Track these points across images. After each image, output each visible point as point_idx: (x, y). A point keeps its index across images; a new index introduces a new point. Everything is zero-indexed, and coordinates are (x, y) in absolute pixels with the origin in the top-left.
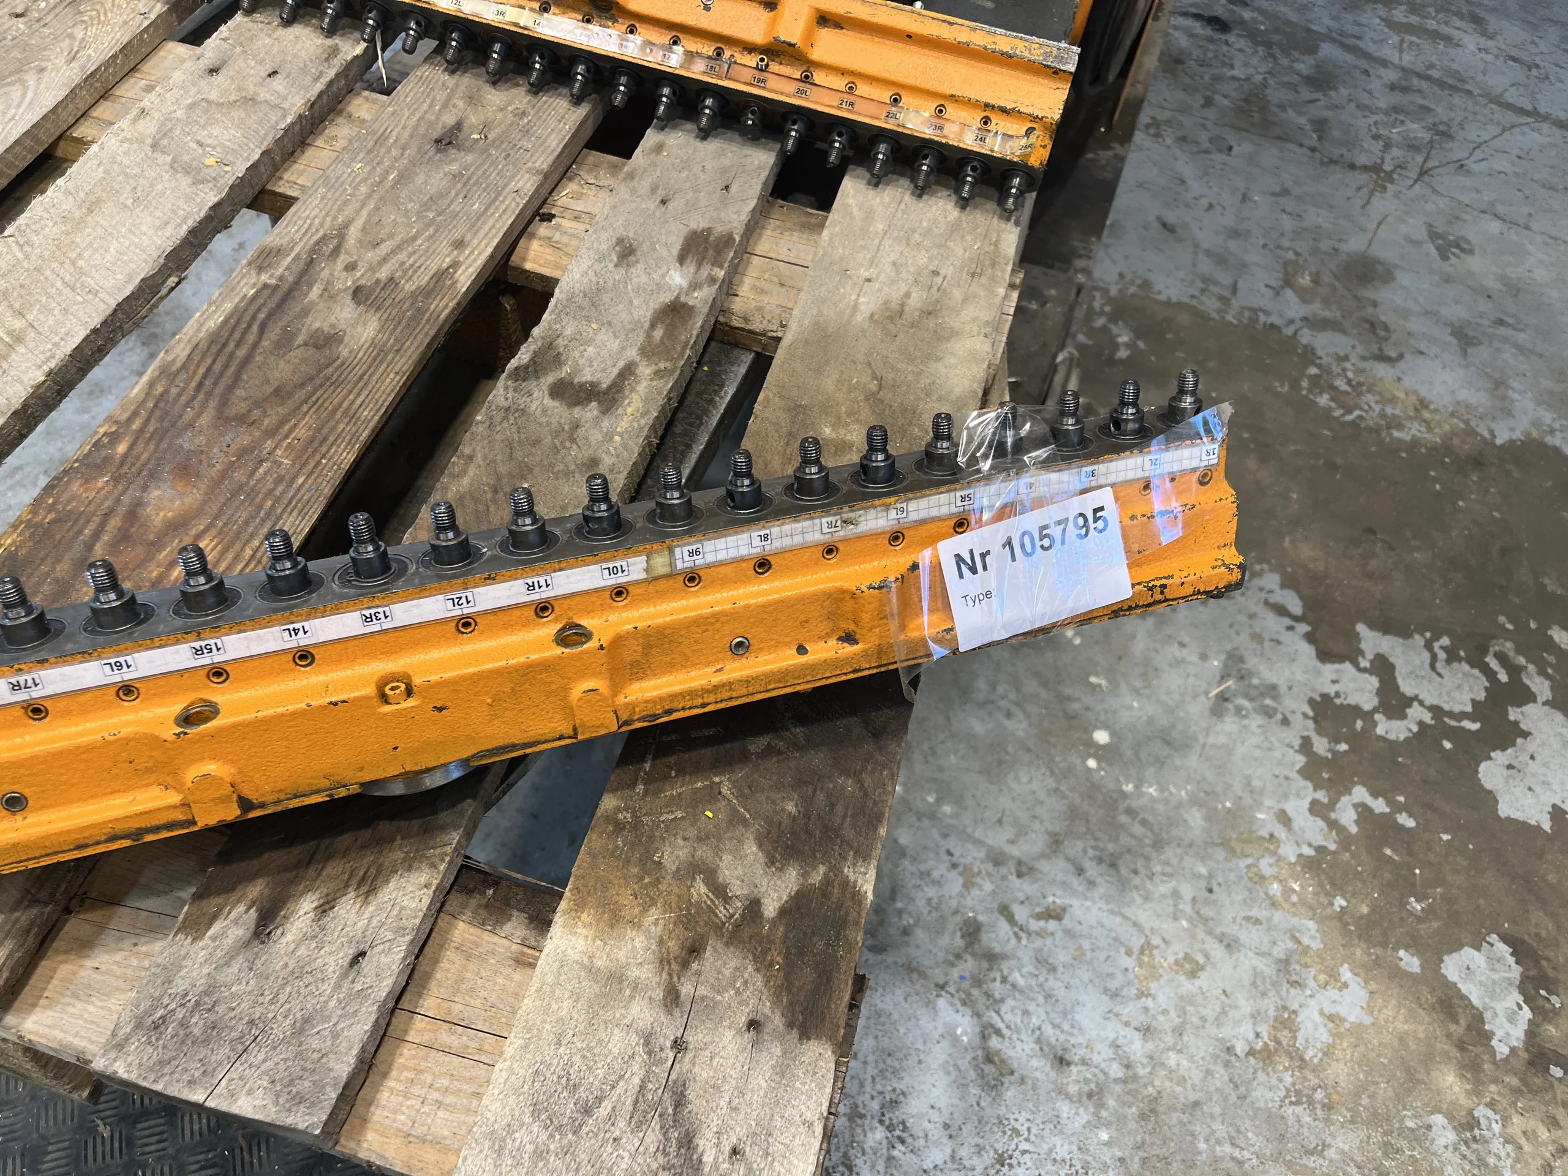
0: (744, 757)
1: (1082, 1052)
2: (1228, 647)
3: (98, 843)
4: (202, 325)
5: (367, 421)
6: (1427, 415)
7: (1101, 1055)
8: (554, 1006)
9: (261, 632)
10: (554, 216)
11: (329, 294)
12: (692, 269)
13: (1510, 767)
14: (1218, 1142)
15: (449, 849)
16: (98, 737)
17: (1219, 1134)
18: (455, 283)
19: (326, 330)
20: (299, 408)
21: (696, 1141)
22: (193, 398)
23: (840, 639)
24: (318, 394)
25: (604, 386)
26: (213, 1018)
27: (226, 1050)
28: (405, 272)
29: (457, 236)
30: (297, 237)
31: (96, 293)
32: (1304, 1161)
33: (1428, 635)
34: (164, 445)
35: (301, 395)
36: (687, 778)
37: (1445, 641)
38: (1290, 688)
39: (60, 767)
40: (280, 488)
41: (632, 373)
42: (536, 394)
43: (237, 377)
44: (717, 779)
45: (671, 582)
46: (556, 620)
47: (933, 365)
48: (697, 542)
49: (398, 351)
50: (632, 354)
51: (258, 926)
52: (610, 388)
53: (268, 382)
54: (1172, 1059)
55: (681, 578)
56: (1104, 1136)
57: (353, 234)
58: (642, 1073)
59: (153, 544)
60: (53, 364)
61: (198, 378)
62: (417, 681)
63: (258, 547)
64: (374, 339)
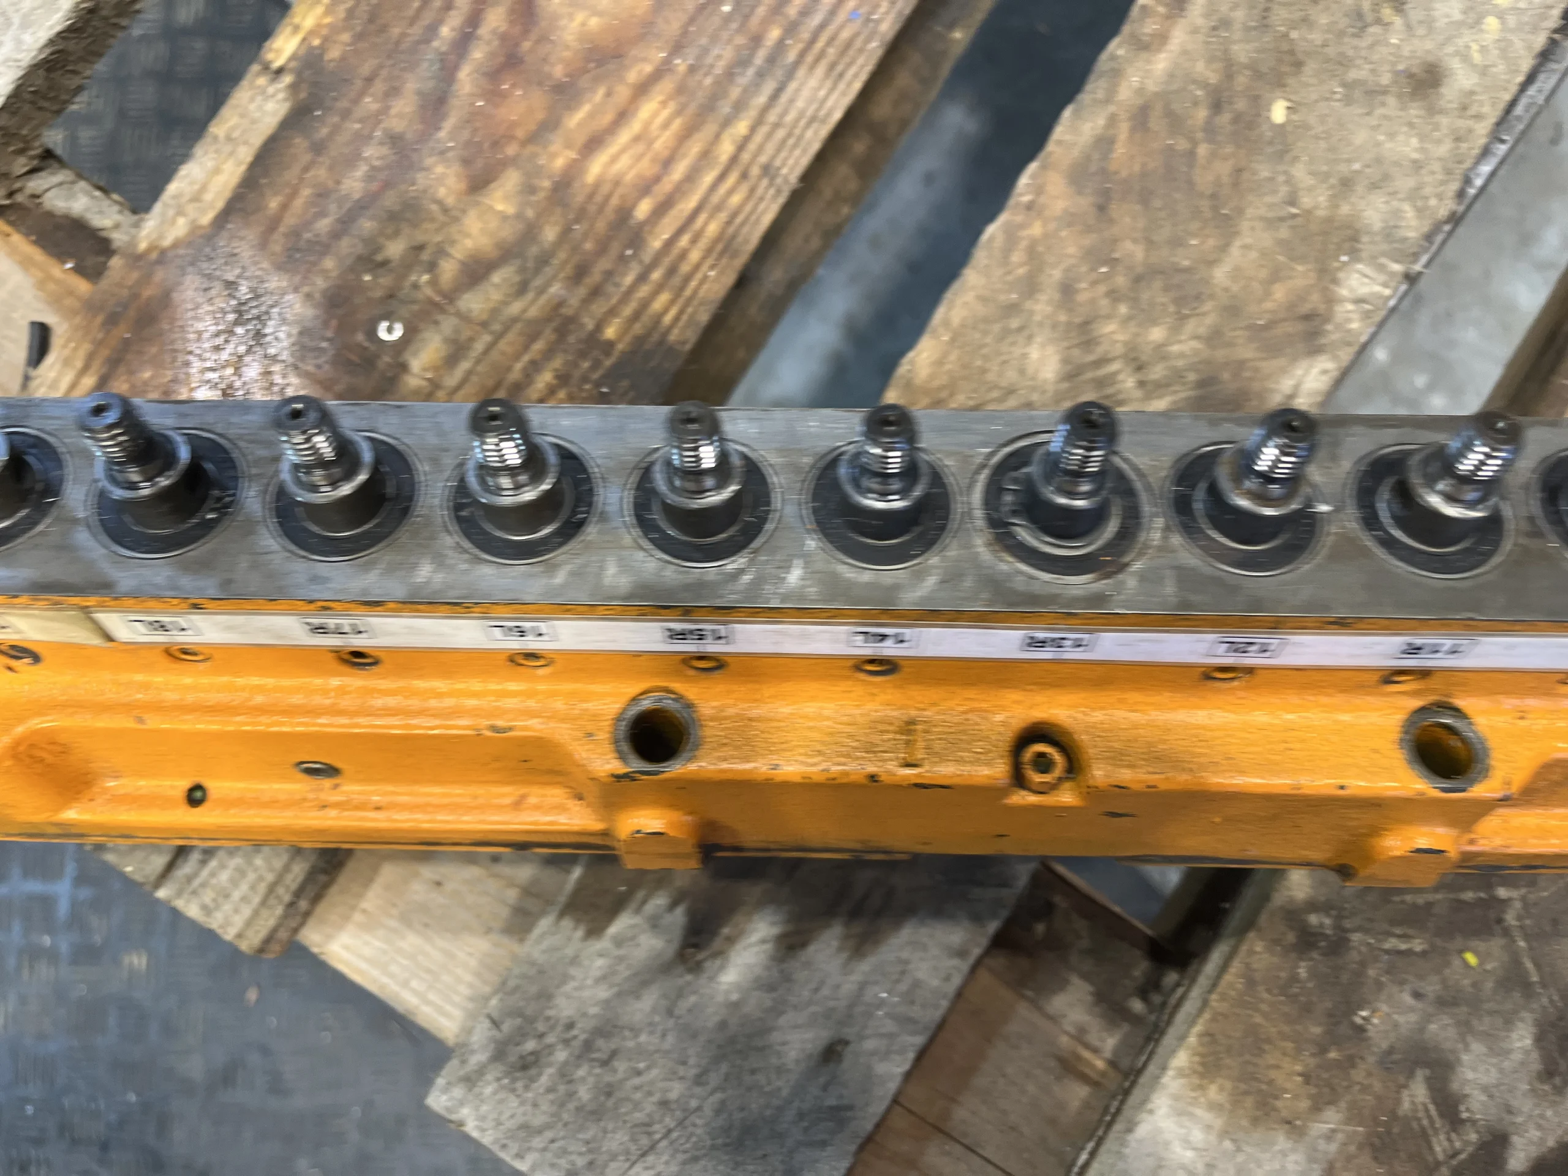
9: (813, 628)
27: (623, 1137)
44: (1502, 893)
46: (1420, 692)
51: (685, 944)
63: (747, 139)
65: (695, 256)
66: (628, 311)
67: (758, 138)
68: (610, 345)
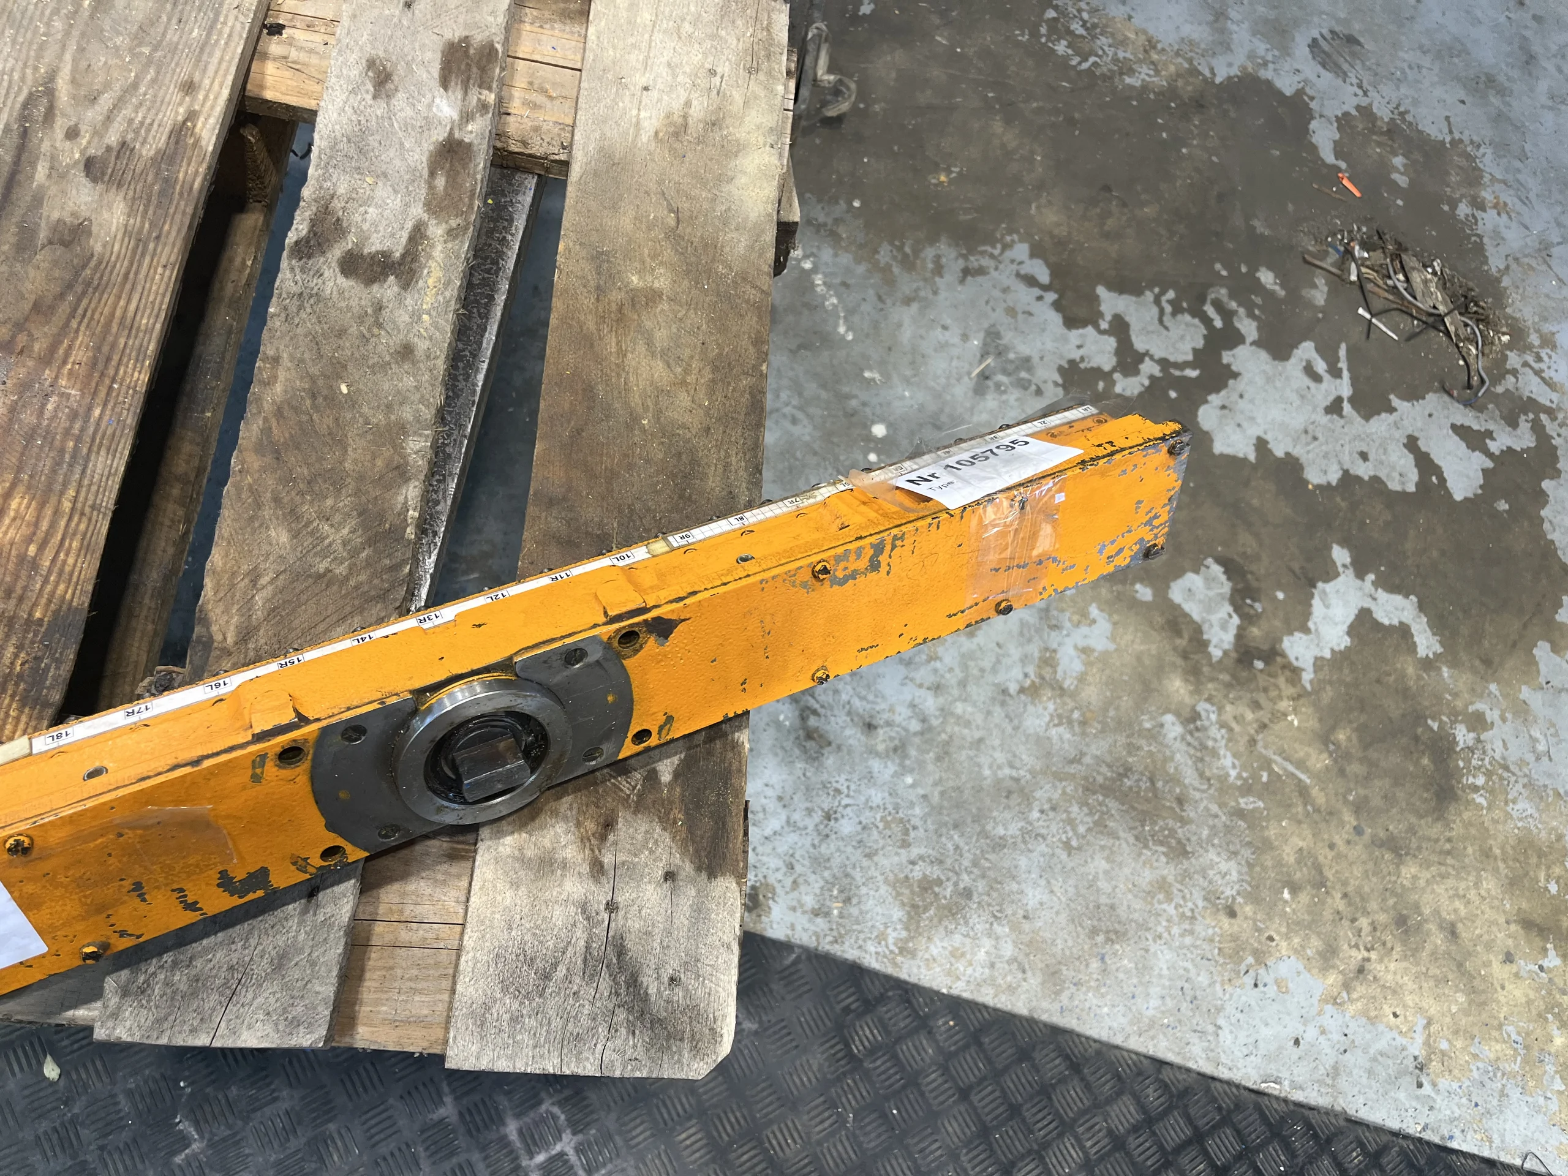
1: (886, 716)
2: (986, 325)
5: (149, 331)
6: (1155, 56)
7: (902, 714)
8: (499, 898)
10: (283, 27)
11: (58, 173)
12: (459, 95)
13: (1223, 407)
14: (1000, 767)
17: (999, 761)
18: (197, 141)
19: (68, 220)
20: (67, 324)
21: (640, 979)
24: (85, 302)
25: (398, 255)
26: (194, 972)
27: (215, 997)
28: (137, 132)
29: (184, 76)
32: (1067, 769)
33: (1157, 290)
35: (64, 308)
37: (1171, 294)
38: (1042, 358)
40: (77, 426)
41: (424, 236)
42: (326, 274)
47: (726, 188)
49: (158, 238)
52: (403, 256)
53: (23, 297)
54: (959, 708)
56: (909, 780)
57: (63, 86)
58: (585, 935)
63: (76, 497)
64: (126, 226)
65: (71, 561)
66: (43, 601)
67: (83, 494)
68: (41, 620)
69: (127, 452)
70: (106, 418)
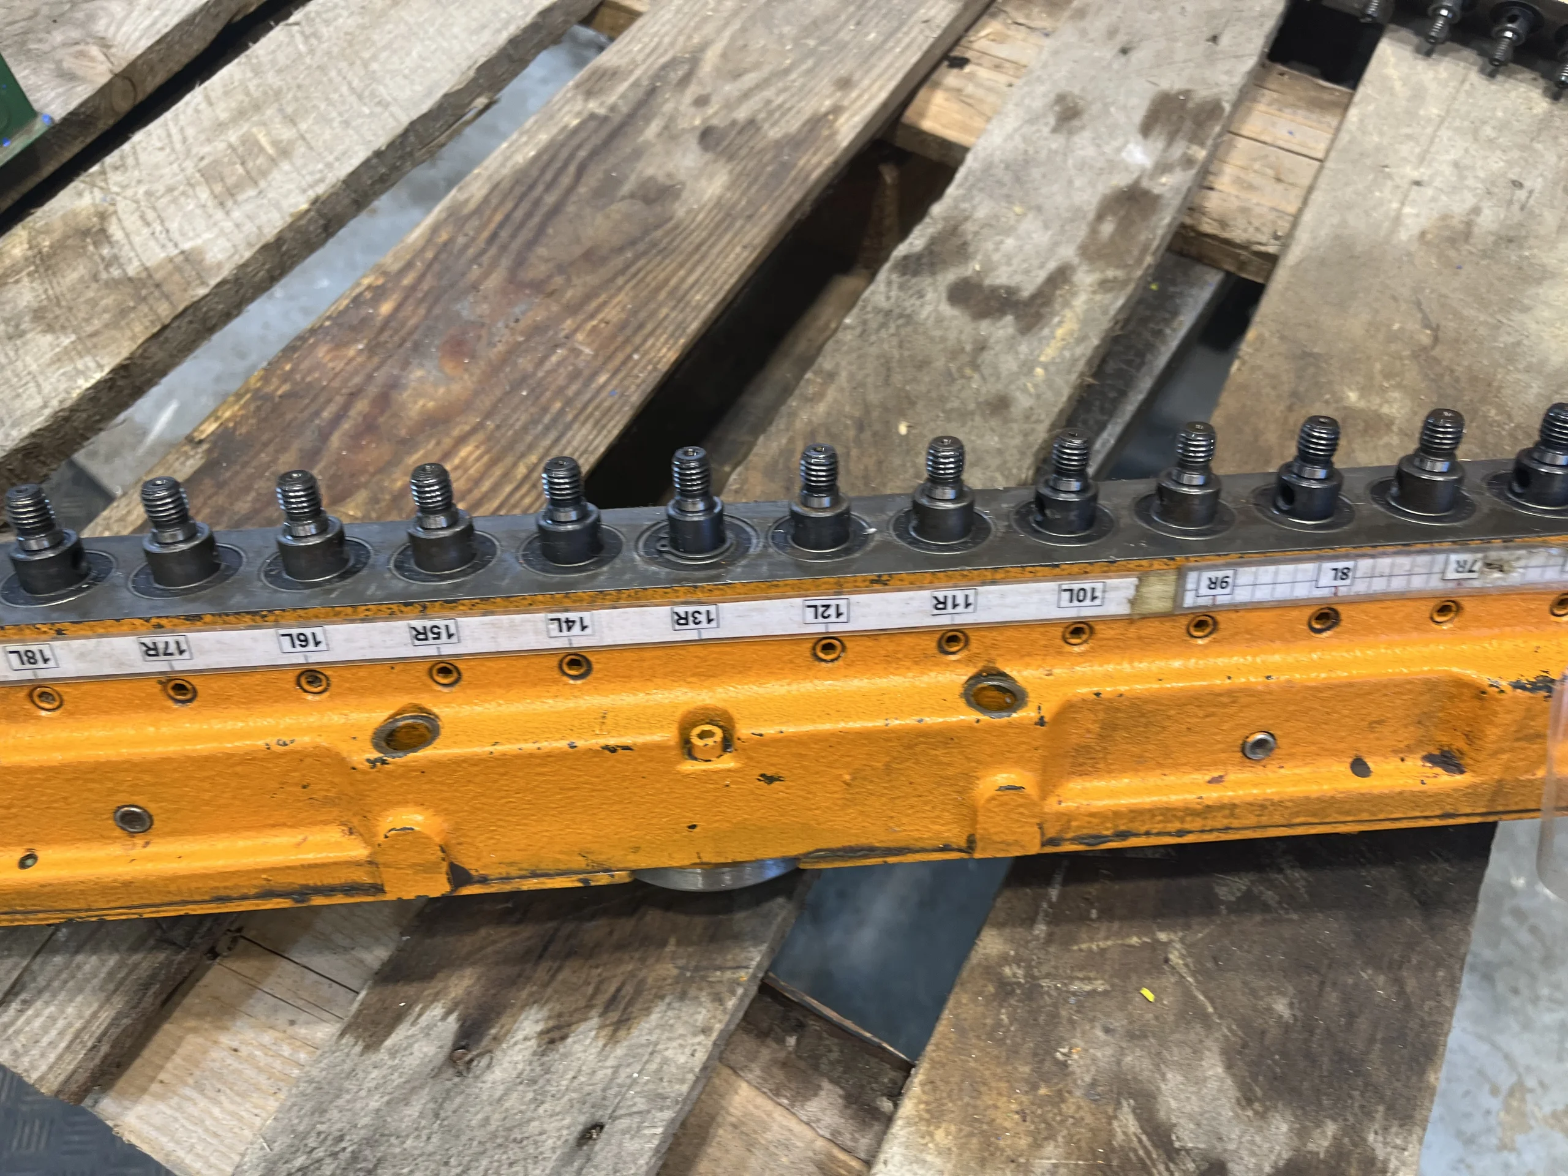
0: (1209, 907)
3: (244, 898)
4: (507, 158)
5: (699, 308)
9: (518, 618)
10: (967, 62)
11: (670, 134)
12: (1160, 145)
15: (744, 975)
16: (261, 743)
18: (833, 134)
19: (661, 179)
20: (612, 279)
22: (483, 252)
23: (1429, 758)
24: (641, 263)
25: (1026, 294)
28: (771, 113)
29: (843, 72)
30: (640, 58)
31: (386, 105)
34: (437, 311)
35: (618, 262)
36: (1116, 925)
39: (203, 780)
40: (574, 387)
41: (1066, 281)
42: (929, 296)
43: (541, 230)
44: (1163, 936)
45: (1168, 625)
46: (969, 660)
47: (1517, 317)
48: (1228, 566)
49: (750, 217)
50: (1068, 252)
51: (456, 1047)
52: (1034, 297)
53: (578, 240)
55: (1184, 621)
57: (711, 58)
59: (403, 442)
60: (321, 190)
61: (493, 226)
62: (744, 730)
63: (536, 465)
64: (720, 198)
69: (616, 432)
70: (610, 388)
